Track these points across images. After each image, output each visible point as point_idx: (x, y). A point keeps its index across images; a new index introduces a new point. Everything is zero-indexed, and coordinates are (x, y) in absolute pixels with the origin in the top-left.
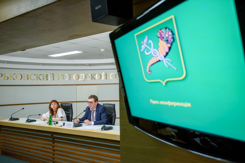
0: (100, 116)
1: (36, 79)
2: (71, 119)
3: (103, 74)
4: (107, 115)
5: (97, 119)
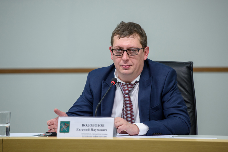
5: (148, 116)
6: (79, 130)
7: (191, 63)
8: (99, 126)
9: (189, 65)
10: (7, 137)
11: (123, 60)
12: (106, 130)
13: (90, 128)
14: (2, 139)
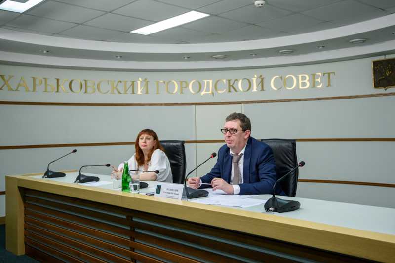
0: (258, 170)
1: (110, 92)
2: (181, 177)
3: (254, 80)
4: (275, 169)
6: (165, 192)
8: (175, 190)
12: (179, 194)
13: (171, 192)
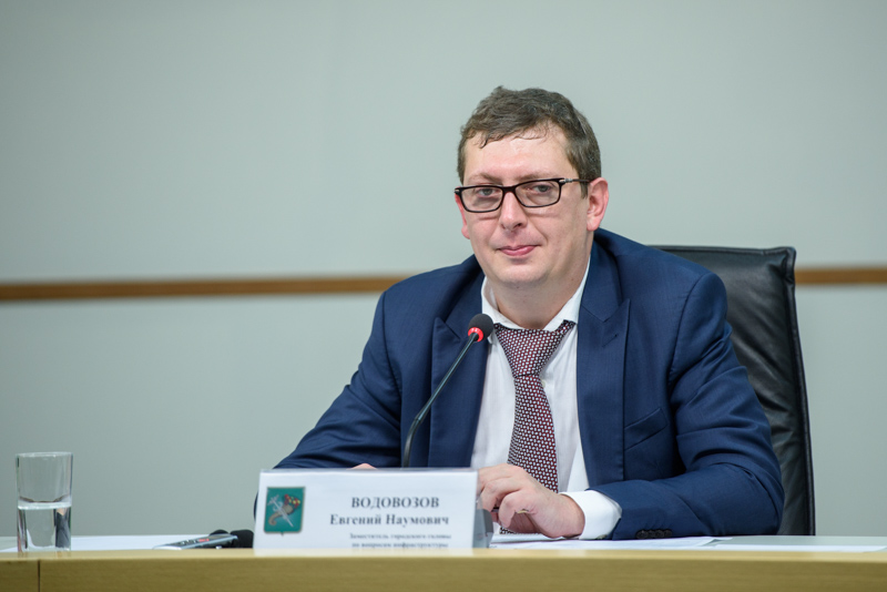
5: (618, 460)
6: (342, 521)
7: (787, 254)
8: (419, 503)
9: (778, 262)
10: (59, 552)
11: (503, 226)
12: (446, 520)
13: (384, 512)
14: (39, 563)
